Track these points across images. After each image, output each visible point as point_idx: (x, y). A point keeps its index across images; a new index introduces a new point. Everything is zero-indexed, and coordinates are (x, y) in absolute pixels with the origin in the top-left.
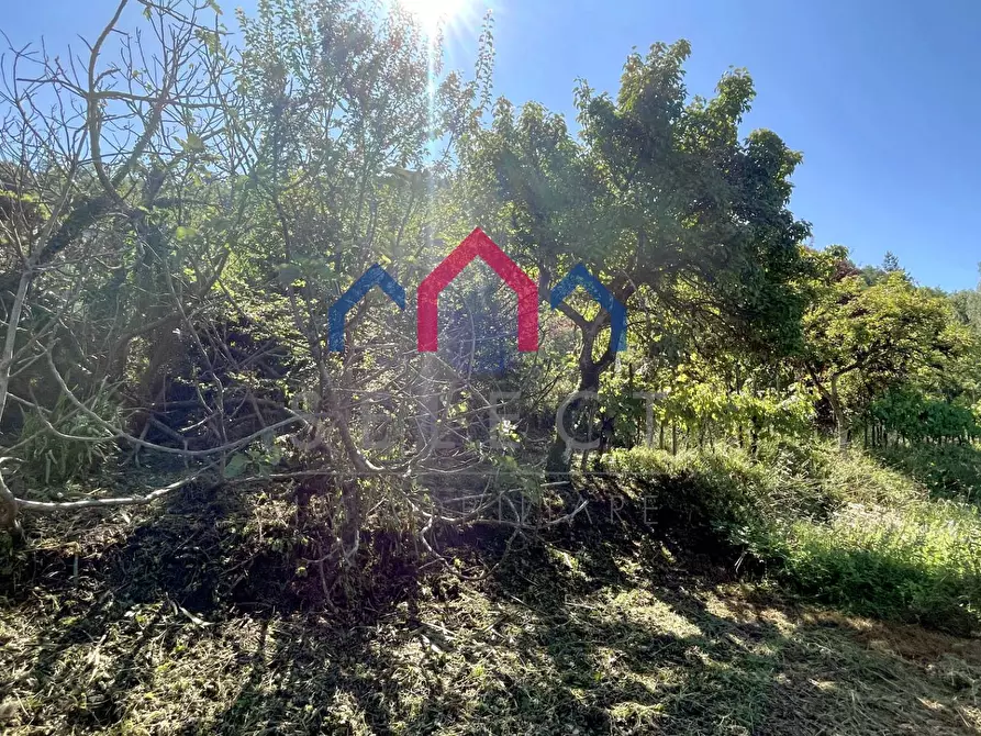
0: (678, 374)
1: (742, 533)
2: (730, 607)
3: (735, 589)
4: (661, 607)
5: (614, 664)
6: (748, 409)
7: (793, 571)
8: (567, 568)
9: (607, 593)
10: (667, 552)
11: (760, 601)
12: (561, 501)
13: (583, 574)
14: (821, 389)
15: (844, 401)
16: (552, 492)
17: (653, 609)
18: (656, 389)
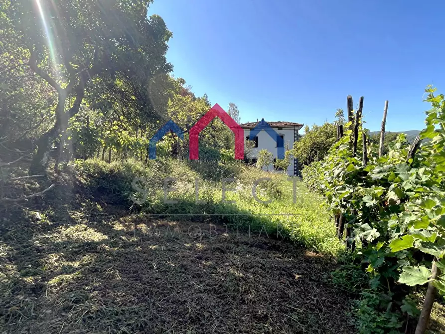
0: (114, 125)
1: (135, 195)
2: (125, 226)
3: (129, 218)
4: (91, 230)
5: (57, 261)
6: (145, 145)
7: (152, 208)
8: (38, 219)
9: (61, 228)
10: (99, 206)
11: (137, 222)
12: (38, 185)
13: (48, 221)
14: (175, 139)
15: (182, 145)
16: (32, 181)
17: (87, 232)
18: (102, 131)
